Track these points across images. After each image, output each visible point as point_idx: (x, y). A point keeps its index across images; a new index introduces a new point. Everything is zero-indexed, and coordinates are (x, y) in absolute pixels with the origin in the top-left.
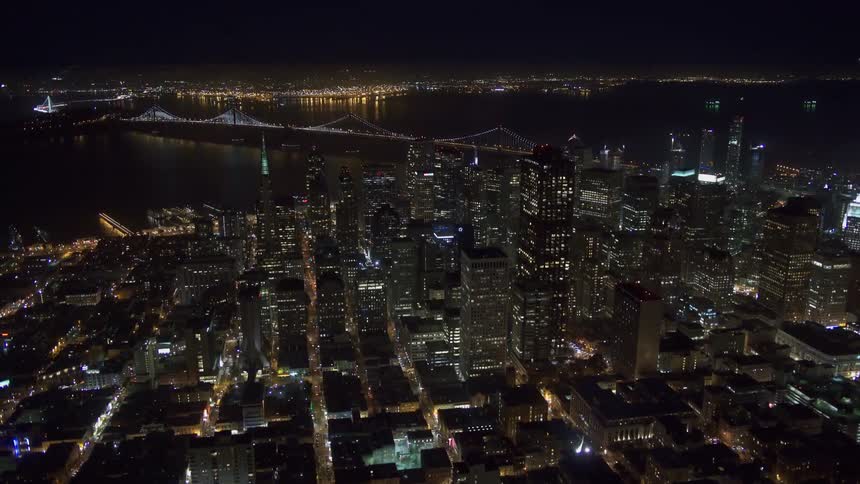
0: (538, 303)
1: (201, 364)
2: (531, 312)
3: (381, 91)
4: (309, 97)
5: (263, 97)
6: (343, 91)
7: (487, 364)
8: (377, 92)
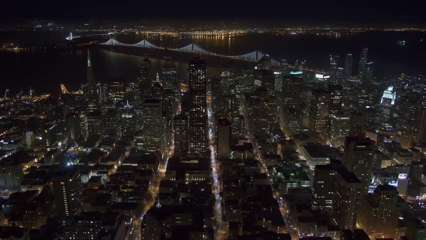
0: (181, 125)
1: (47, 143)
2: (178, 129)
3: (232, 33)
4: (197, 35)
5: (174, 35)
6: (215, 33)
7: (153, 149)
8: (230, 33)
